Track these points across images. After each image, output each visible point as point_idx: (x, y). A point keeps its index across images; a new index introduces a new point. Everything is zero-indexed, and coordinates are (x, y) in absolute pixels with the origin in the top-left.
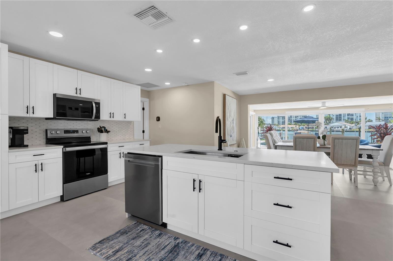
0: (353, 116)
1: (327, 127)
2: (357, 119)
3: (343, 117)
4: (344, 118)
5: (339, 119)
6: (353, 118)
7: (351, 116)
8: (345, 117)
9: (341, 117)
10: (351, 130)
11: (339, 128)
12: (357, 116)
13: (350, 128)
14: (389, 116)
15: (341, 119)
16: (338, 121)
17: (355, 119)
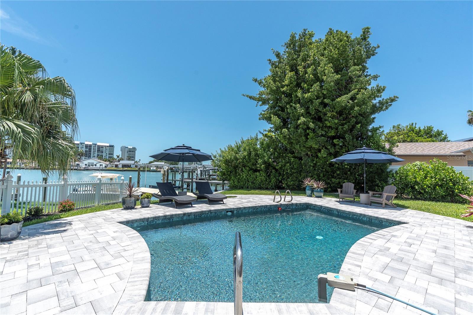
0: (102, 153)
1: (79, 164)
2: (107, 157)
3: (93, 153)
4: (93, 155)
5: (89, 155)
6: (103, 155)
7: (101, 153)
8: (95, 153)
9: (91, 153)
10: (106, 169)
11: (94, 166)
12: (107, 154)
13: (105, 167)
14: (131, 155)
15: (91, 155)
16: (87, 157)
17: (105, 157)
